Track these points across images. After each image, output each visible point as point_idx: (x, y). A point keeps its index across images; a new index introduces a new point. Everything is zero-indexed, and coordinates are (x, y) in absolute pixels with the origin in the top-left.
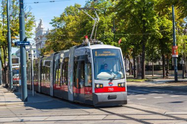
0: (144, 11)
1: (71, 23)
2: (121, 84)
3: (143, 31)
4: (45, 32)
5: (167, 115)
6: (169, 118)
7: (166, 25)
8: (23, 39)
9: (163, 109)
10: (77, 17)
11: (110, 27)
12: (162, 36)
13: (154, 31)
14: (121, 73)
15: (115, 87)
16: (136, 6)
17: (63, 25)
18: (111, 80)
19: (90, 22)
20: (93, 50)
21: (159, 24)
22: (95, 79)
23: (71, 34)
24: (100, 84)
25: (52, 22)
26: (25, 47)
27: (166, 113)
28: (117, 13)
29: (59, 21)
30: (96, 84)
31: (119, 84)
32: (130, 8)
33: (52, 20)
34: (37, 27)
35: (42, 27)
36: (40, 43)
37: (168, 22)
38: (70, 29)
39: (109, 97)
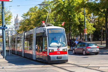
0: (70, 11)
1: (32, 17)
2: (64, 49)
3: (70, 21)
4: (20, 21)
5: (75, 65)
6: (75, 66)
7: (81, 18)
8: (4, 26)
9: (74, 61)
10: (36, 13)
11: (53, 19)
12: (79, 24)
13: (75, 21)
14: (64, 43)
15: (61, 52)
16: (65, 8)
17: (28, 17)
18: (59, 47)
19: (42, 16)
20: (47, 29)
21: (77, 17)
22: (49, 47)
23: (32, 22)
24: (52, 50)
25: (22, 16)
26: (5, 30)
27: (75, 64)
28: (56, 11)
29: (26, 15)
30: (49, 50)
31: (63, 49)
32: (63, 9)
33: (23, 15)
34: (15, 18)
35: (18, 18)
36: (17, 27)
37: (82, 16)
38: (32, 19)
39: (57, 58)
